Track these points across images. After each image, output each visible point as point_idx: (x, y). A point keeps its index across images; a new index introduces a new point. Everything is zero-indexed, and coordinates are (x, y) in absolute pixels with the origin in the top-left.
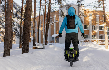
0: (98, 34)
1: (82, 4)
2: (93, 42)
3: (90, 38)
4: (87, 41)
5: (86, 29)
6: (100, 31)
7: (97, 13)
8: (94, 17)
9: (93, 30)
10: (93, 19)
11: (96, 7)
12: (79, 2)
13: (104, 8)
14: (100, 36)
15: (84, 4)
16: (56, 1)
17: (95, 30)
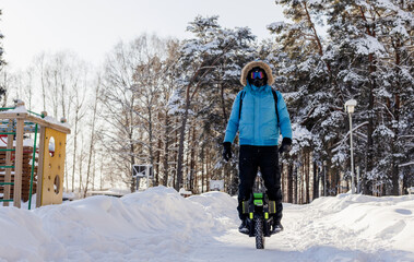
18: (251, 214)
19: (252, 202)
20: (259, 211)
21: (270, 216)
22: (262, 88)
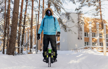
0: (99, 41)
1: (80, 12)
2: (93, 49)
3: (90, 45)
4: (87, 48)
5: (86, 37)
6: (100, 38)
7: (97, 21)
8: (94, 25)
9: (94, 37)
10: (93, 27)
11: (94, 15)
12: (77, 9)
13: (101, 15)
14: (100, 43)
15: (82, 12)
16: (55, 9)
17: (95, 38)
18: (47, 56)
19: (48, 52)
20: (50, 55)
21: (53, 56)
22: (50, 16)
